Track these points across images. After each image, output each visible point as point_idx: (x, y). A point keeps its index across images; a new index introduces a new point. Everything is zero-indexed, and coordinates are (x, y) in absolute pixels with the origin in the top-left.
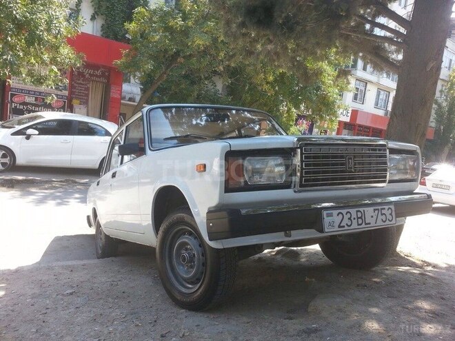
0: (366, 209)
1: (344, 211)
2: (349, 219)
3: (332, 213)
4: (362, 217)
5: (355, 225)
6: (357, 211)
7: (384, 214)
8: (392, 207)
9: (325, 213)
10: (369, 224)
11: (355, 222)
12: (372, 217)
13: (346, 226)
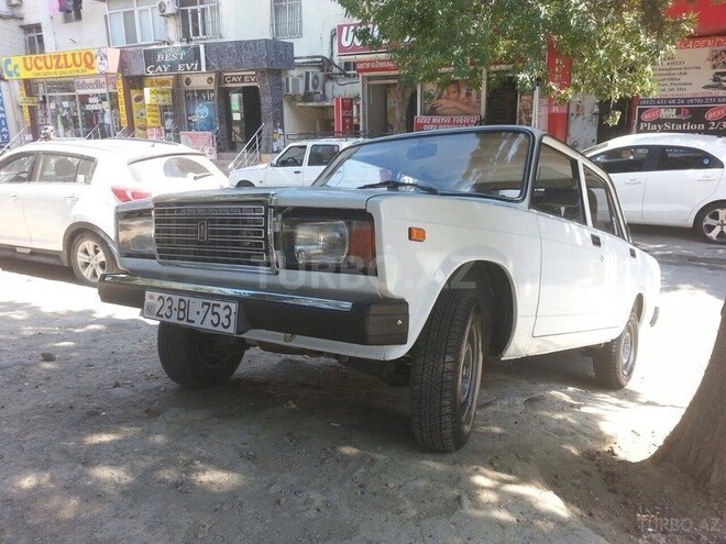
0: (192, 299)
1: (166, 296)
2: (169, 307)
3: (154, 296)
4: (186, 310)
5: (175, 318)
6: (181, 300)
7: (217, 314)
8: (234, 306)
9: (148, 293)
10: (193, 322)
11: (175, 314)
12: (198, 313)
13: (165, 316)
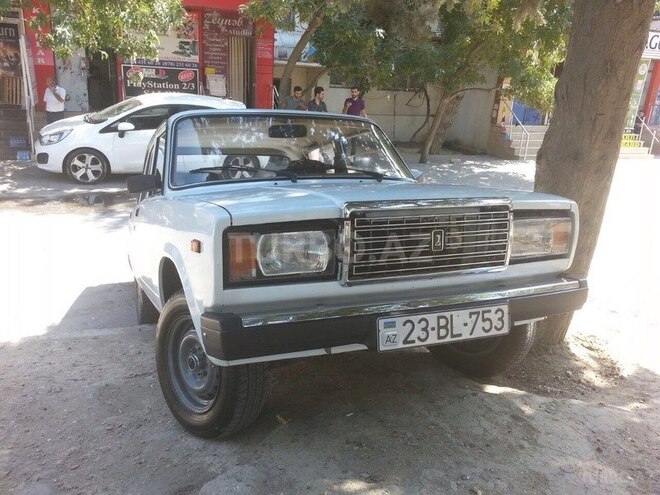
0: (454, 313)
1: (415, 318)
2: (423, 329)
3: (394, 323)
4: (448, 326)
5: (433, 340)
7: (489, 319)
8: (505, 308)
9: (381, 322)
10: (460, 335)
11: (433, 334)
12: (466, 325)
13: (417, 340)
